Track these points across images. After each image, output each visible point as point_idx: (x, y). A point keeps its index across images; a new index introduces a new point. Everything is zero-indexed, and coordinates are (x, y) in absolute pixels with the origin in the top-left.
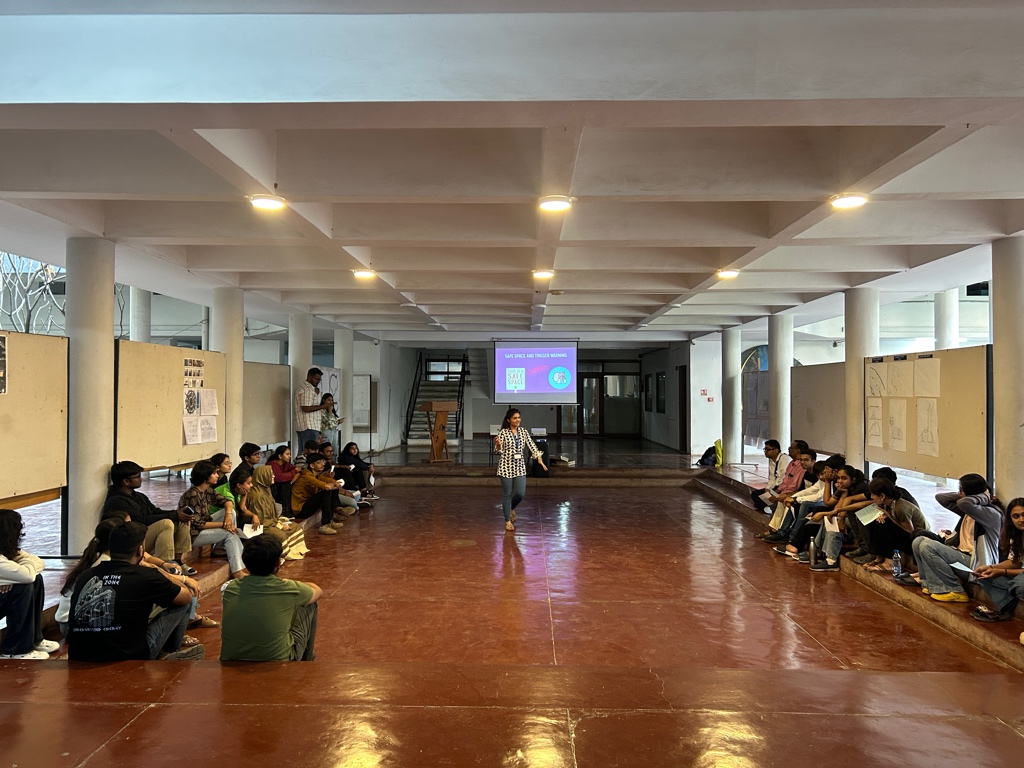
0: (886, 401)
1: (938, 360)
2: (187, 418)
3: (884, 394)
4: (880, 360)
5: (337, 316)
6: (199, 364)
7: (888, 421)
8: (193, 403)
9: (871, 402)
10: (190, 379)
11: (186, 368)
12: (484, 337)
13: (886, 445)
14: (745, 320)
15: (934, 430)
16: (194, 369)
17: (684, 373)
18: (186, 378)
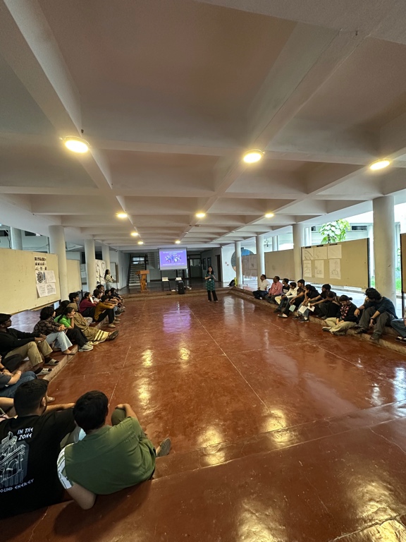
0: (313, 262)
1: (340, 246)
2: (38, 285)
3: (312, 259)
4: (310, 247)
5: (103, 240)
6: (43, 259)
7: (314, 268)
8: (41, 278)
9: (304, 262)
10: (39, 267)
11: (36, 261)
12: (155, 248)
13: (313, 276)
14: (245, 238)
15: (339, 270)
16: (42, 262)
17: (219, 258)
18: (36, 266)
